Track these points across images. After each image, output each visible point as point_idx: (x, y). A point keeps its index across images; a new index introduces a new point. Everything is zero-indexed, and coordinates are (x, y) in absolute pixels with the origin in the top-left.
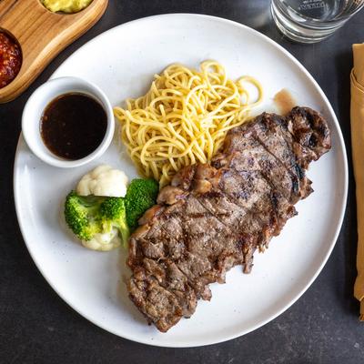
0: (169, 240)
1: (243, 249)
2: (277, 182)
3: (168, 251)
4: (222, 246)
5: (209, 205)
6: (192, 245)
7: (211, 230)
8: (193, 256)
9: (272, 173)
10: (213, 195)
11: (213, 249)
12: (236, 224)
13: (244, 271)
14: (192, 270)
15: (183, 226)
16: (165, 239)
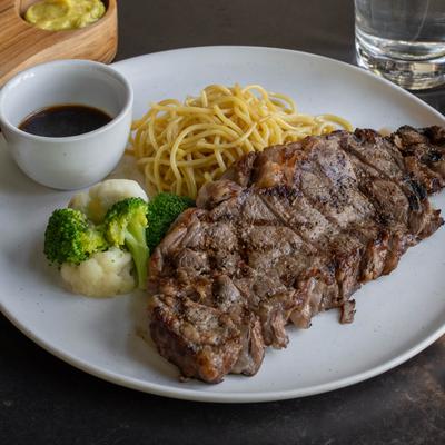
0: (216, 250)
1: (337, 274)
2: (384, 198)
3: (214, 262)
4: (302, 265)
5: (279, 206)
6: (255, 259)
7: (283, 244)
8: (255, 273)
9: (375, 187)
10: (286, 192)
11: (288, 267)
12: (324, 240)
13: (341, 320)
14: (255, 289)
15: (239, 234)
16: (210, 248)
